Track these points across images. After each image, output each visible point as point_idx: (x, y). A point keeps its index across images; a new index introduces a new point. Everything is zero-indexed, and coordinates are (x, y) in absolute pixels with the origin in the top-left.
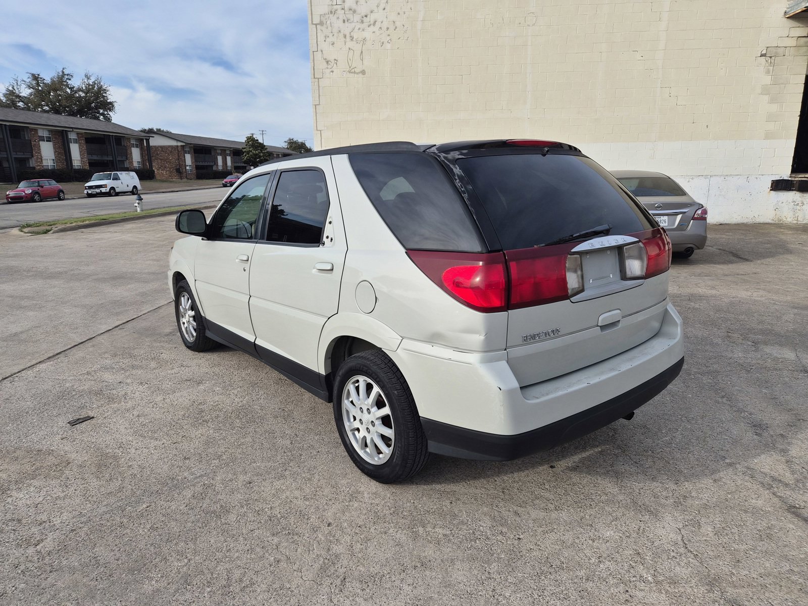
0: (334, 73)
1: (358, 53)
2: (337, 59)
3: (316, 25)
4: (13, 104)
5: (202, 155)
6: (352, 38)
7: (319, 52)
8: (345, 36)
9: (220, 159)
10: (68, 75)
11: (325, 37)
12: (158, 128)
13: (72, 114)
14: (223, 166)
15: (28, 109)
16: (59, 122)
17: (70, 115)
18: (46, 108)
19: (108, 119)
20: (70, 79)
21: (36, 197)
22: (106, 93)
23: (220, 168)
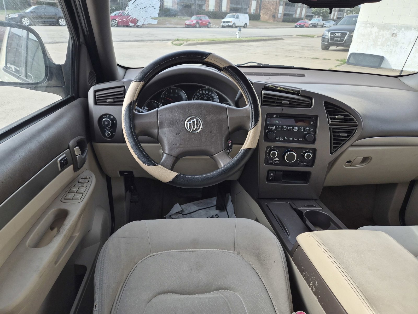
21: (197, 25)
23: (297, 16)
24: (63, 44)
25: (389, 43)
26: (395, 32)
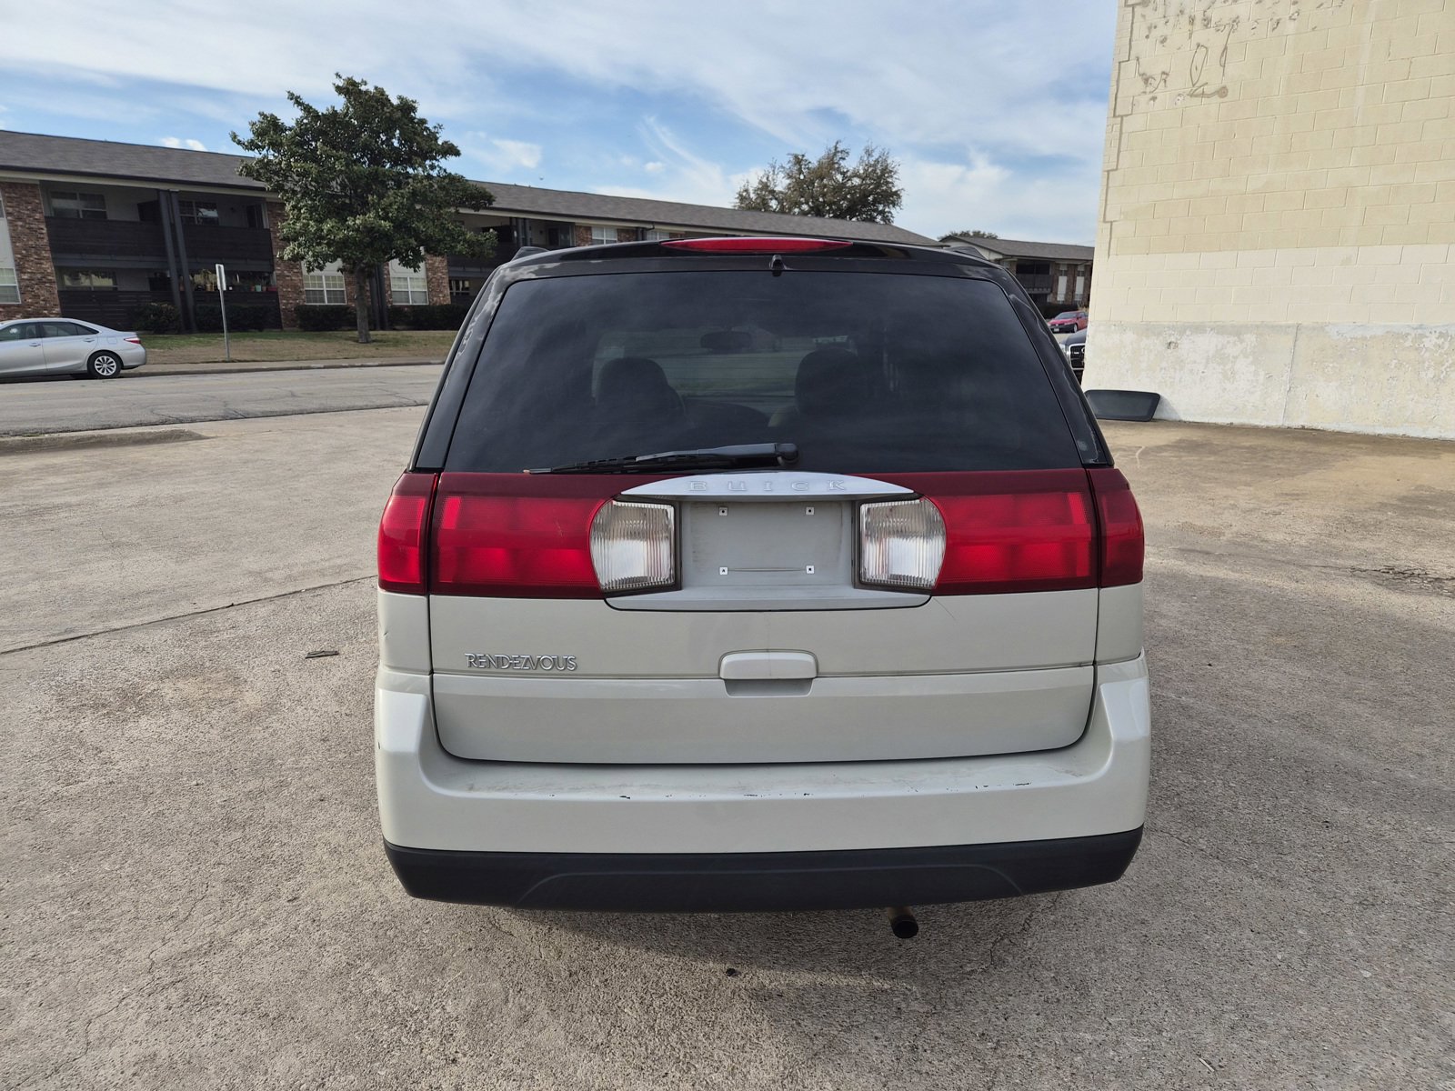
0: (1157, 101)
1: (1215, 53)
2: (1167, 71)
3: (1133, 6)
4: (764, 204)
5: (1032, 275)
6: (1207, 22)
7: (1133, 62)
8: (1192, 21)
9: (1063, 282)
10: (842, 152)
11: (1150, 28)
12: (977, 230)
13: (840, 214)
14: (1067, 294)
15: (782, 211)
16: (812, 229)
17: (836, 217)
18: (805, 207)
19: (887, 220)
20: (844, 159)
22: (892, 176)
23: (1061, 298)
24: (393, 409)
25: (1164, 364)
26: (1173, 339)
